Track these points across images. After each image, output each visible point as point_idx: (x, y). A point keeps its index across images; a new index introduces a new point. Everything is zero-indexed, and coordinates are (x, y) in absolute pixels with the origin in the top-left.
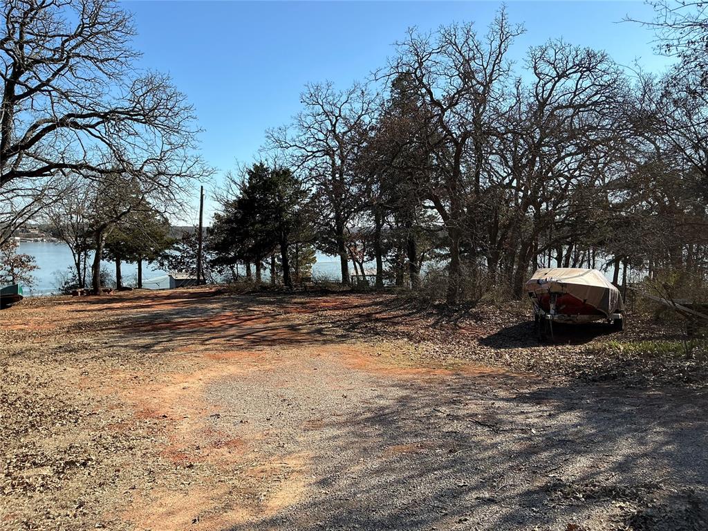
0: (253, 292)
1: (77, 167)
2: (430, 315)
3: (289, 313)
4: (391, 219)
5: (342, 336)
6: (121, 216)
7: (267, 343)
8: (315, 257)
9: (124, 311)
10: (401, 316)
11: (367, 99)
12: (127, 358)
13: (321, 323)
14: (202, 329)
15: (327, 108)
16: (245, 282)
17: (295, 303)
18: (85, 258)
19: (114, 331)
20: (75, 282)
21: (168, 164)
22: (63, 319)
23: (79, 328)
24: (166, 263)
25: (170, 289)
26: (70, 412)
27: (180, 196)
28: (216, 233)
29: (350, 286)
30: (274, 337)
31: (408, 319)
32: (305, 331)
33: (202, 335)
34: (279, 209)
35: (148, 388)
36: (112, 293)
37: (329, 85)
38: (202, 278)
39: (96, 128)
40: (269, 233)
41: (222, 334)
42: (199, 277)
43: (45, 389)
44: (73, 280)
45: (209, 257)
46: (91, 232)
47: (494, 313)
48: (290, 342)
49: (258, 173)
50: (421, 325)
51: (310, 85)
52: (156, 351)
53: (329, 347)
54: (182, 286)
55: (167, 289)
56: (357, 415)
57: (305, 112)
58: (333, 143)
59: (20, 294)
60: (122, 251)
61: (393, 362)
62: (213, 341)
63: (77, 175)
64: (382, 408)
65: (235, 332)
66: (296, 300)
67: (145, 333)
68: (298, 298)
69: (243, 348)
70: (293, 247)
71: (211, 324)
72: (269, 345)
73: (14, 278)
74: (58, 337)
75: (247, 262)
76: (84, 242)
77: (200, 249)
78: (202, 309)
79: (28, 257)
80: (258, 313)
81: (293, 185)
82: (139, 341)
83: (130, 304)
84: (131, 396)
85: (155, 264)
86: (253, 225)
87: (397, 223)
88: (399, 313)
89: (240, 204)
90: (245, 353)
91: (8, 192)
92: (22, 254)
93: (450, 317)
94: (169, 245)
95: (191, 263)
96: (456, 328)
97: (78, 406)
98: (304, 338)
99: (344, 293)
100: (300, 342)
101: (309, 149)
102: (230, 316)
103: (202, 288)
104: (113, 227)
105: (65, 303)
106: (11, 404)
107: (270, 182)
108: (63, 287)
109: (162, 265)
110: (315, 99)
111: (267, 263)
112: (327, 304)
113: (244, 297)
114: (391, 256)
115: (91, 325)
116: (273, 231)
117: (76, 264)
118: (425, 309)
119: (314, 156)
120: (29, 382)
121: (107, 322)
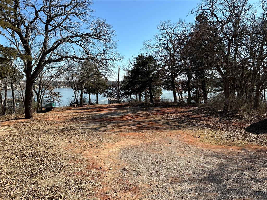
0: (138, 106)
1: (72, 58)
2: (217, 116)
3: (153, 115)
4: (194, 76)
5: (179, 126)
6: (90, 77)
7: (145, 128)
8: (162, 92)
9: (90, 113)
10: (203, 117)
11: (185, 26)
12: (88, 134)
13: (168, 120)
14: (119, 121)
15: (168, 31)
16: (135, 102)
17: (155, 110)
18: (78, 93)
19: (86, 121)
20: (75, 102)
21: (106, 56)
22: (68, 116)
23: (73, 120)
24: (106, 94)
25: (108, 104)
26: (59, 164)
27: (111, 68)
28: (124, 83)
29: (178, 103)
30: (149, 126)
31: (207, 118)
32: (161, 123)
33: (119, 124)
34: (149, 72)
35: (95, 151)
36: (87, 106)
37: (169, 21)
38: (119, 100)
39: (79, 42)
40: (145, 82)
41: (127, 123)
42: (118, 99)
43: (52, 149)
44: (74, 101)
45: (122, 92)
46: (80, 83)
47: (246, 116)
48: (156, 128)
49: (140, 58)
50: (213, 121)
51: (161, 22)
52: (100, 131)
53: (174, 131)
54: (112, 103)
55: (107, 104)
56: (198, 175)
57: (159, 33)
58: (171, 45)
59: (53, 106)
60: (91, 90)
61: (207, 141)
62: (123, 127)
63: (73, 61)
64: (211, 171)
65: (132, 123)
66: (156, 109)
67: (97, 123)
68: (156, 108)
69: (136, 131)
70: (154, 88)
71: (122, 119)
72: (147, 130)
73: (53, 100)
74: (64, 123)
75: (136, 94)
76: (77, 87)
77: (118, 89)
78: (119, 112)
79: (58, 93)
80: (141, 114)
81: (154, 62)
82: (94, 126)
83: (93, 110)
84: (87, 155)
85: (103, 95)
86: (138, 79)
87: (196, 77)
88: (202, 115)
89: (133, 71)
90: (137, 133)
91: (50, 69)
92: (56, 92)
93: (226, 117)
94: (107, 87)
95: (115, 94)
96: (230, 123)
97: (63, 160)
98: (162, 126)
99: (175, 106)
100: (160, 128)
101: (160, 48)
102: (130, 115)
103: (119, 104)
104: (87, 81)
105: (70, 110)
106: (35, 157)
107: (145, 62)
108: (71, 103)
109: (105, 95)
110: (163, 27)
111: (143, 94)
112: (169, 111)
113: (135, 108)
114: (194, 91)
115: (77, 118)
116: (146, 81)
117: (75, 95)
118: (214, 114)
119: (162, 51)
120: (46, 146)
121: (83, 117)
